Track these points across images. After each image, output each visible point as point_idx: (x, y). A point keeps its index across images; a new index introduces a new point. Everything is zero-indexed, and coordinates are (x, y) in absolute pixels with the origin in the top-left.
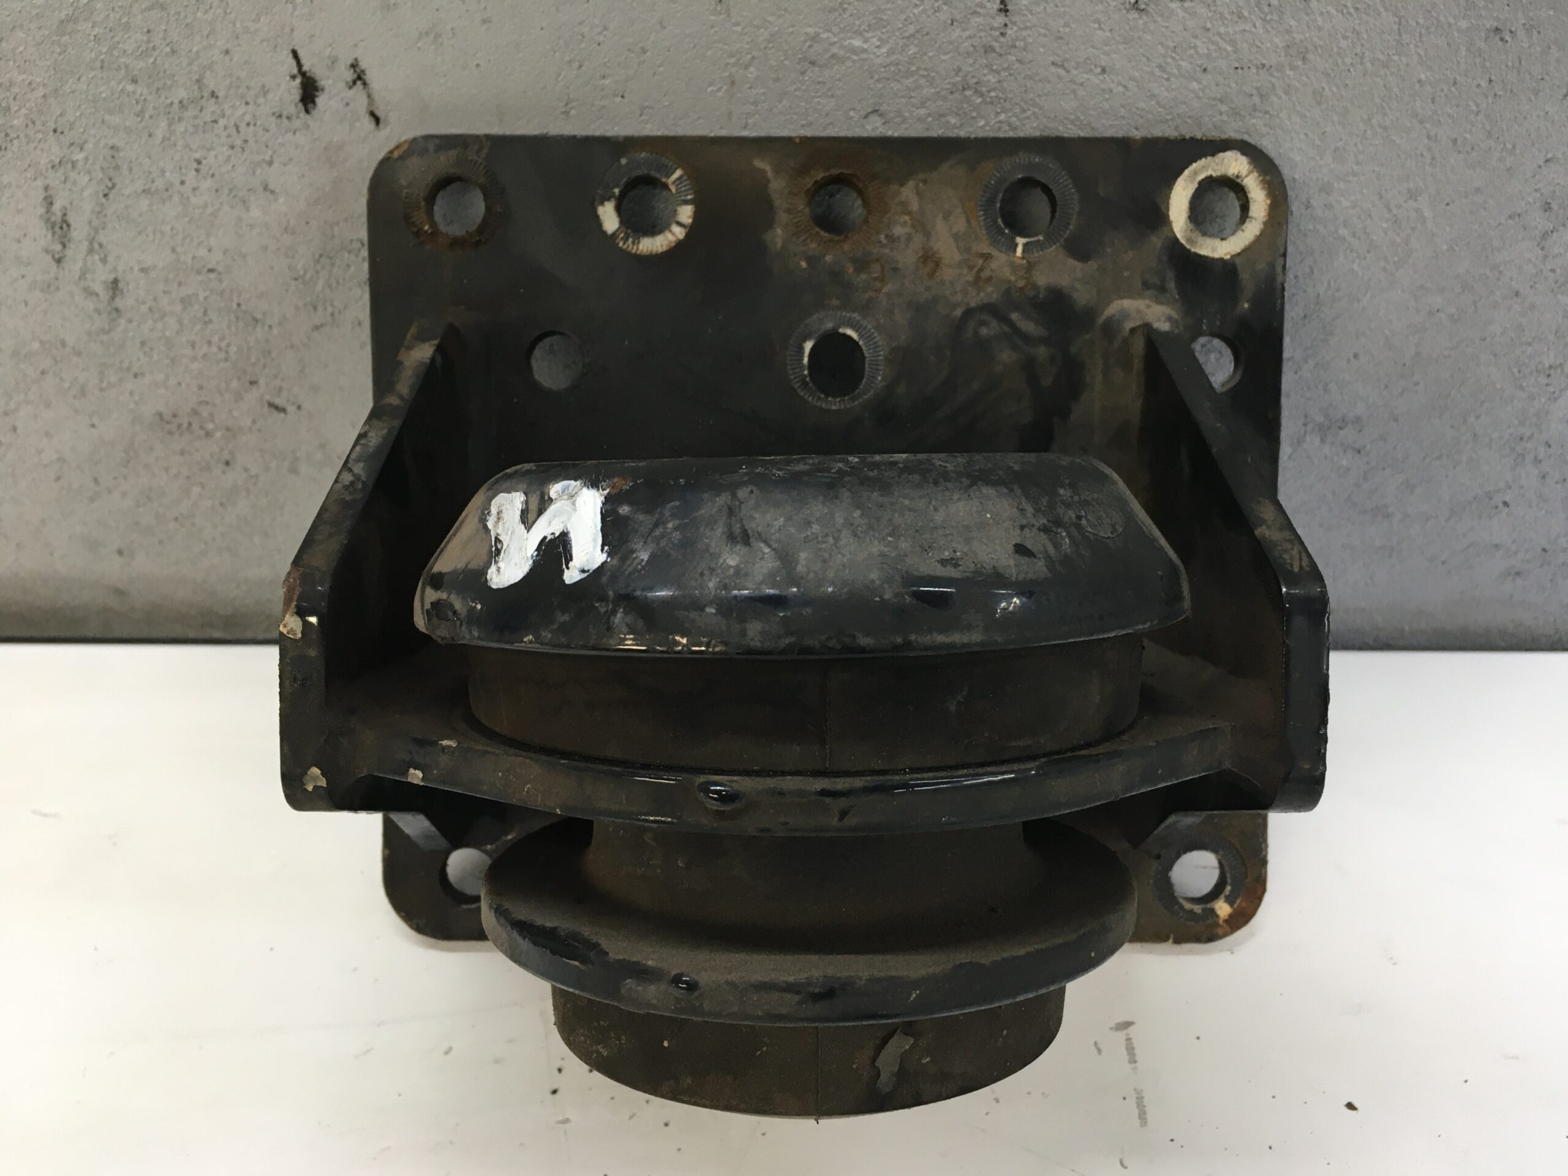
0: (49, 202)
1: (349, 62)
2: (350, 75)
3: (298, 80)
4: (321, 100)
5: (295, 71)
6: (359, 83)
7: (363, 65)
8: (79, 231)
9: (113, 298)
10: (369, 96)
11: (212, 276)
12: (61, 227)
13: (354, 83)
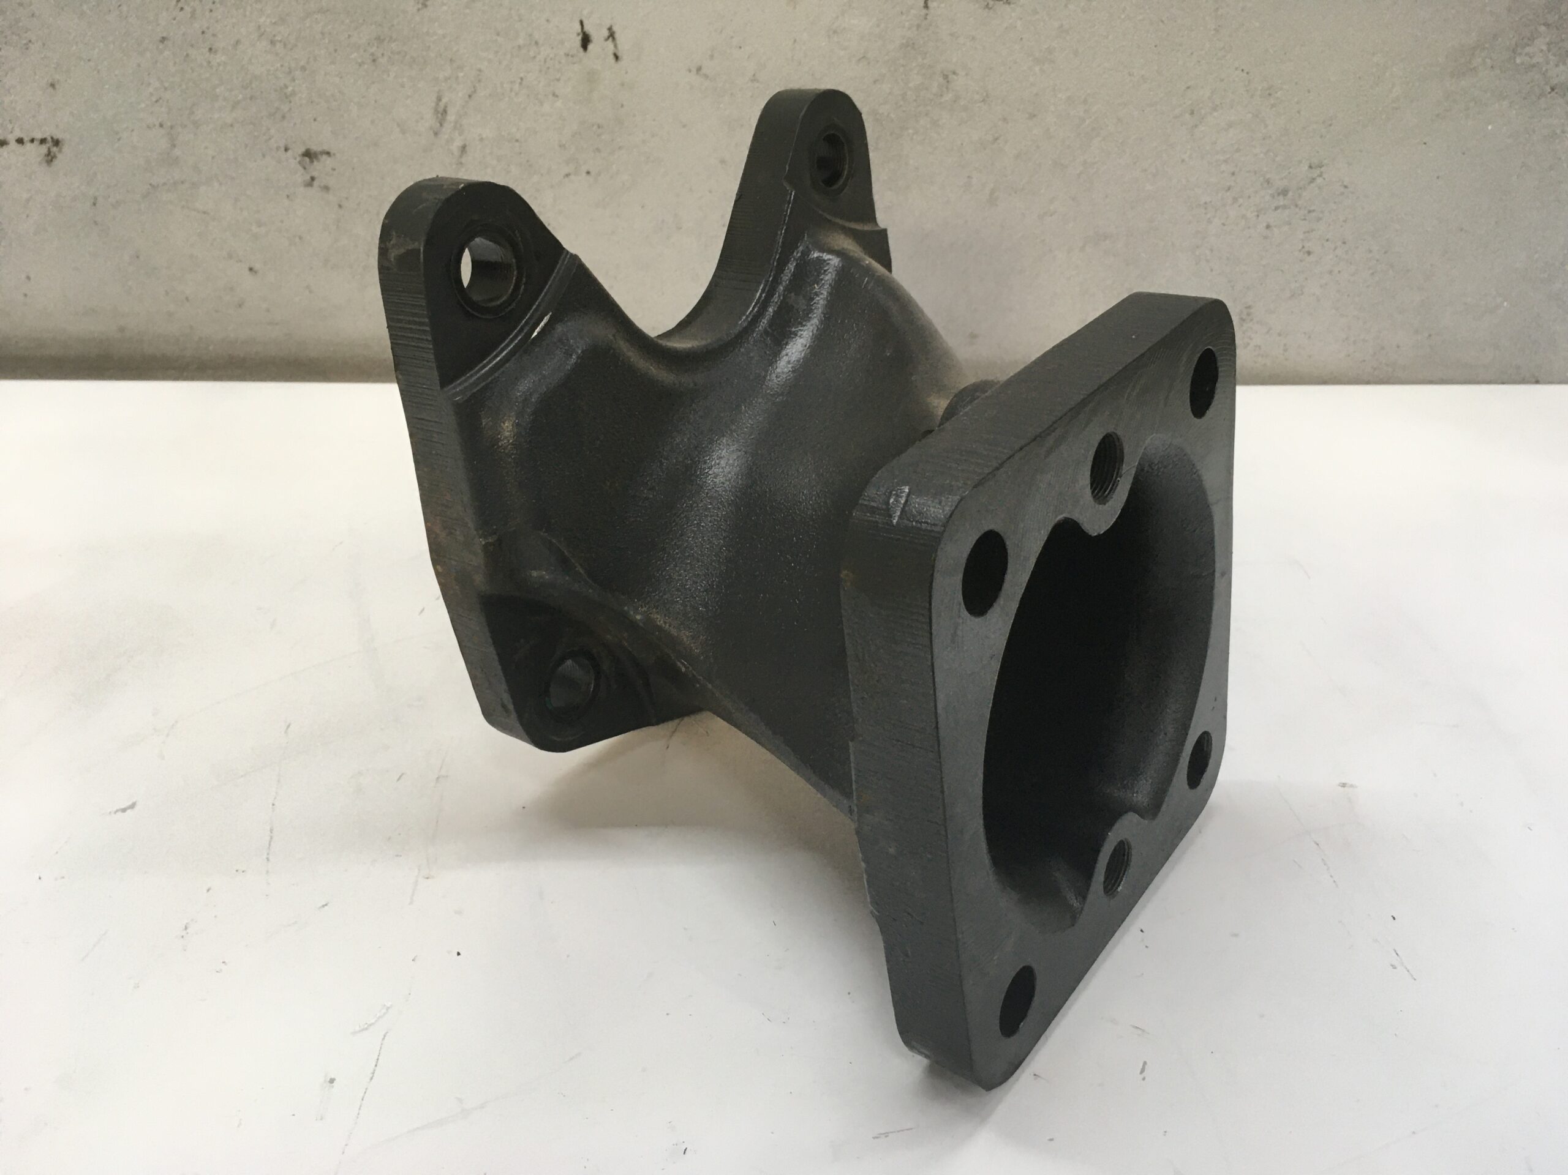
0: (439, 99)
1: (608, 26)
2: (606, 33)
3: (580, 37)
4: (590, 47)
5: (580, 30)
6: (611, 39)
7: (615, 29)
8: (451, 117)
9: (461, 157)
10: (616, 46)
11: (517, 144)
12: (442, 114)
13: (609, 37)
